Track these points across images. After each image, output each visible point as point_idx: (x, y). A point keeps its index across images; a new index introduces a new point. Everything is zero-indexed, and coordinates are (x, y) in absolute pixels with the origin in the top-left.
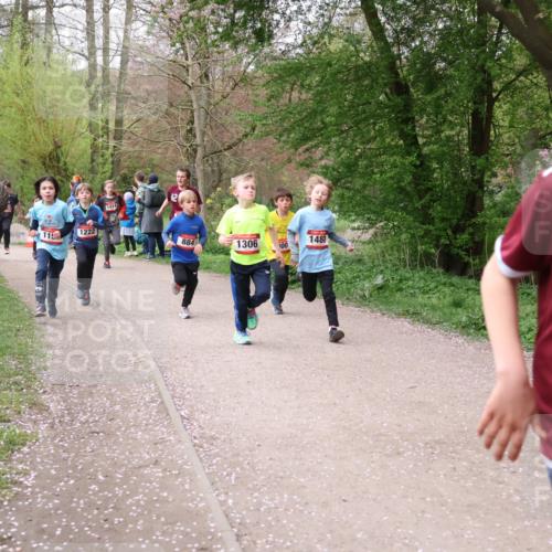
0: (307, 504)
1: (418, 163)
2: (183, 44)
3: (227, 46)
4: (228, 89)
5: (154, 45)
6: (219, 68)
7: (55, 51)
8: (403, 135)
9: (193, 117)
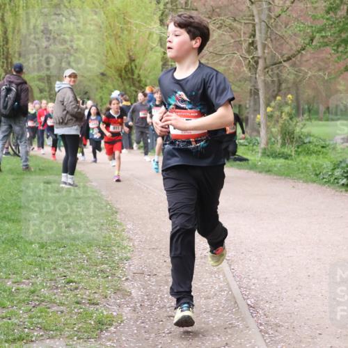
4: (288, 4)
9: (255, 31)
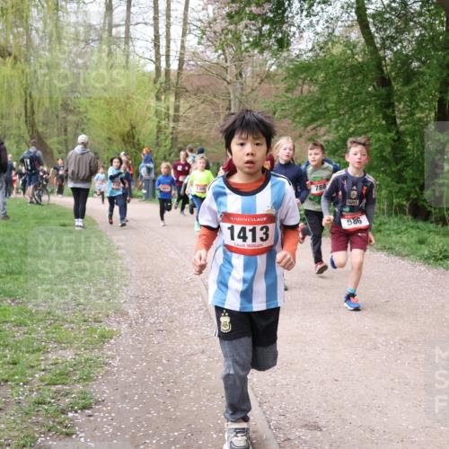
0: (309, 382)
1: (396, 137)
2: (224, 51)
3: (256, 51)
4: (256, 84)
5: (202, 52)
6: (250, 68)
7: (131, 57)
8: (386, 117)
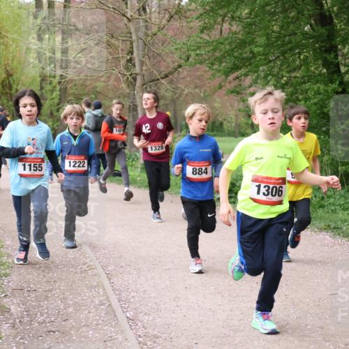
1: (340, 89)
4: (164, 21)
8: (326, 64)
9: (132, 48)
